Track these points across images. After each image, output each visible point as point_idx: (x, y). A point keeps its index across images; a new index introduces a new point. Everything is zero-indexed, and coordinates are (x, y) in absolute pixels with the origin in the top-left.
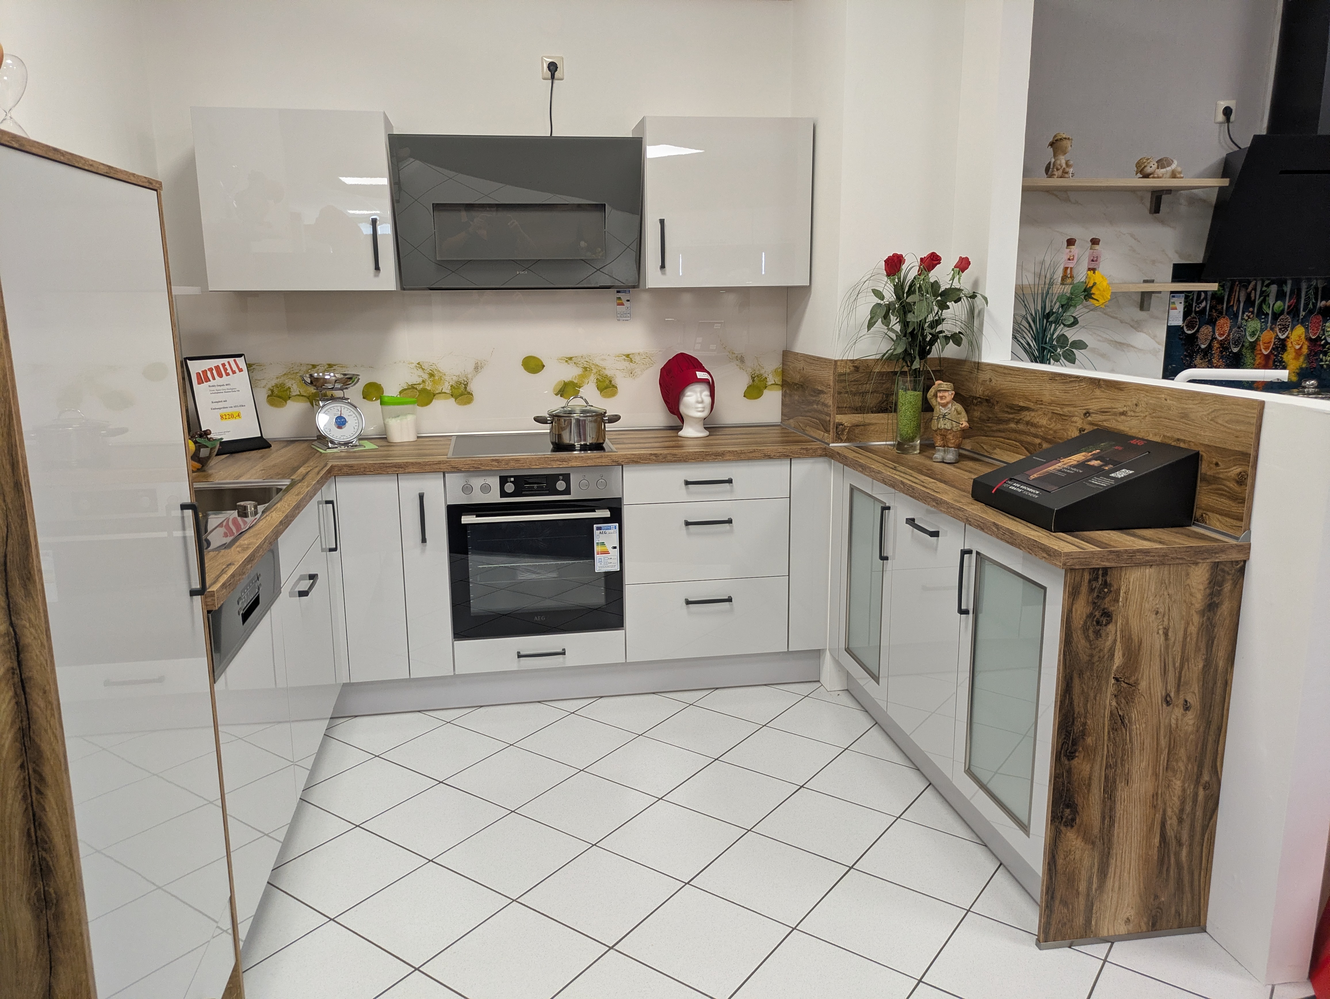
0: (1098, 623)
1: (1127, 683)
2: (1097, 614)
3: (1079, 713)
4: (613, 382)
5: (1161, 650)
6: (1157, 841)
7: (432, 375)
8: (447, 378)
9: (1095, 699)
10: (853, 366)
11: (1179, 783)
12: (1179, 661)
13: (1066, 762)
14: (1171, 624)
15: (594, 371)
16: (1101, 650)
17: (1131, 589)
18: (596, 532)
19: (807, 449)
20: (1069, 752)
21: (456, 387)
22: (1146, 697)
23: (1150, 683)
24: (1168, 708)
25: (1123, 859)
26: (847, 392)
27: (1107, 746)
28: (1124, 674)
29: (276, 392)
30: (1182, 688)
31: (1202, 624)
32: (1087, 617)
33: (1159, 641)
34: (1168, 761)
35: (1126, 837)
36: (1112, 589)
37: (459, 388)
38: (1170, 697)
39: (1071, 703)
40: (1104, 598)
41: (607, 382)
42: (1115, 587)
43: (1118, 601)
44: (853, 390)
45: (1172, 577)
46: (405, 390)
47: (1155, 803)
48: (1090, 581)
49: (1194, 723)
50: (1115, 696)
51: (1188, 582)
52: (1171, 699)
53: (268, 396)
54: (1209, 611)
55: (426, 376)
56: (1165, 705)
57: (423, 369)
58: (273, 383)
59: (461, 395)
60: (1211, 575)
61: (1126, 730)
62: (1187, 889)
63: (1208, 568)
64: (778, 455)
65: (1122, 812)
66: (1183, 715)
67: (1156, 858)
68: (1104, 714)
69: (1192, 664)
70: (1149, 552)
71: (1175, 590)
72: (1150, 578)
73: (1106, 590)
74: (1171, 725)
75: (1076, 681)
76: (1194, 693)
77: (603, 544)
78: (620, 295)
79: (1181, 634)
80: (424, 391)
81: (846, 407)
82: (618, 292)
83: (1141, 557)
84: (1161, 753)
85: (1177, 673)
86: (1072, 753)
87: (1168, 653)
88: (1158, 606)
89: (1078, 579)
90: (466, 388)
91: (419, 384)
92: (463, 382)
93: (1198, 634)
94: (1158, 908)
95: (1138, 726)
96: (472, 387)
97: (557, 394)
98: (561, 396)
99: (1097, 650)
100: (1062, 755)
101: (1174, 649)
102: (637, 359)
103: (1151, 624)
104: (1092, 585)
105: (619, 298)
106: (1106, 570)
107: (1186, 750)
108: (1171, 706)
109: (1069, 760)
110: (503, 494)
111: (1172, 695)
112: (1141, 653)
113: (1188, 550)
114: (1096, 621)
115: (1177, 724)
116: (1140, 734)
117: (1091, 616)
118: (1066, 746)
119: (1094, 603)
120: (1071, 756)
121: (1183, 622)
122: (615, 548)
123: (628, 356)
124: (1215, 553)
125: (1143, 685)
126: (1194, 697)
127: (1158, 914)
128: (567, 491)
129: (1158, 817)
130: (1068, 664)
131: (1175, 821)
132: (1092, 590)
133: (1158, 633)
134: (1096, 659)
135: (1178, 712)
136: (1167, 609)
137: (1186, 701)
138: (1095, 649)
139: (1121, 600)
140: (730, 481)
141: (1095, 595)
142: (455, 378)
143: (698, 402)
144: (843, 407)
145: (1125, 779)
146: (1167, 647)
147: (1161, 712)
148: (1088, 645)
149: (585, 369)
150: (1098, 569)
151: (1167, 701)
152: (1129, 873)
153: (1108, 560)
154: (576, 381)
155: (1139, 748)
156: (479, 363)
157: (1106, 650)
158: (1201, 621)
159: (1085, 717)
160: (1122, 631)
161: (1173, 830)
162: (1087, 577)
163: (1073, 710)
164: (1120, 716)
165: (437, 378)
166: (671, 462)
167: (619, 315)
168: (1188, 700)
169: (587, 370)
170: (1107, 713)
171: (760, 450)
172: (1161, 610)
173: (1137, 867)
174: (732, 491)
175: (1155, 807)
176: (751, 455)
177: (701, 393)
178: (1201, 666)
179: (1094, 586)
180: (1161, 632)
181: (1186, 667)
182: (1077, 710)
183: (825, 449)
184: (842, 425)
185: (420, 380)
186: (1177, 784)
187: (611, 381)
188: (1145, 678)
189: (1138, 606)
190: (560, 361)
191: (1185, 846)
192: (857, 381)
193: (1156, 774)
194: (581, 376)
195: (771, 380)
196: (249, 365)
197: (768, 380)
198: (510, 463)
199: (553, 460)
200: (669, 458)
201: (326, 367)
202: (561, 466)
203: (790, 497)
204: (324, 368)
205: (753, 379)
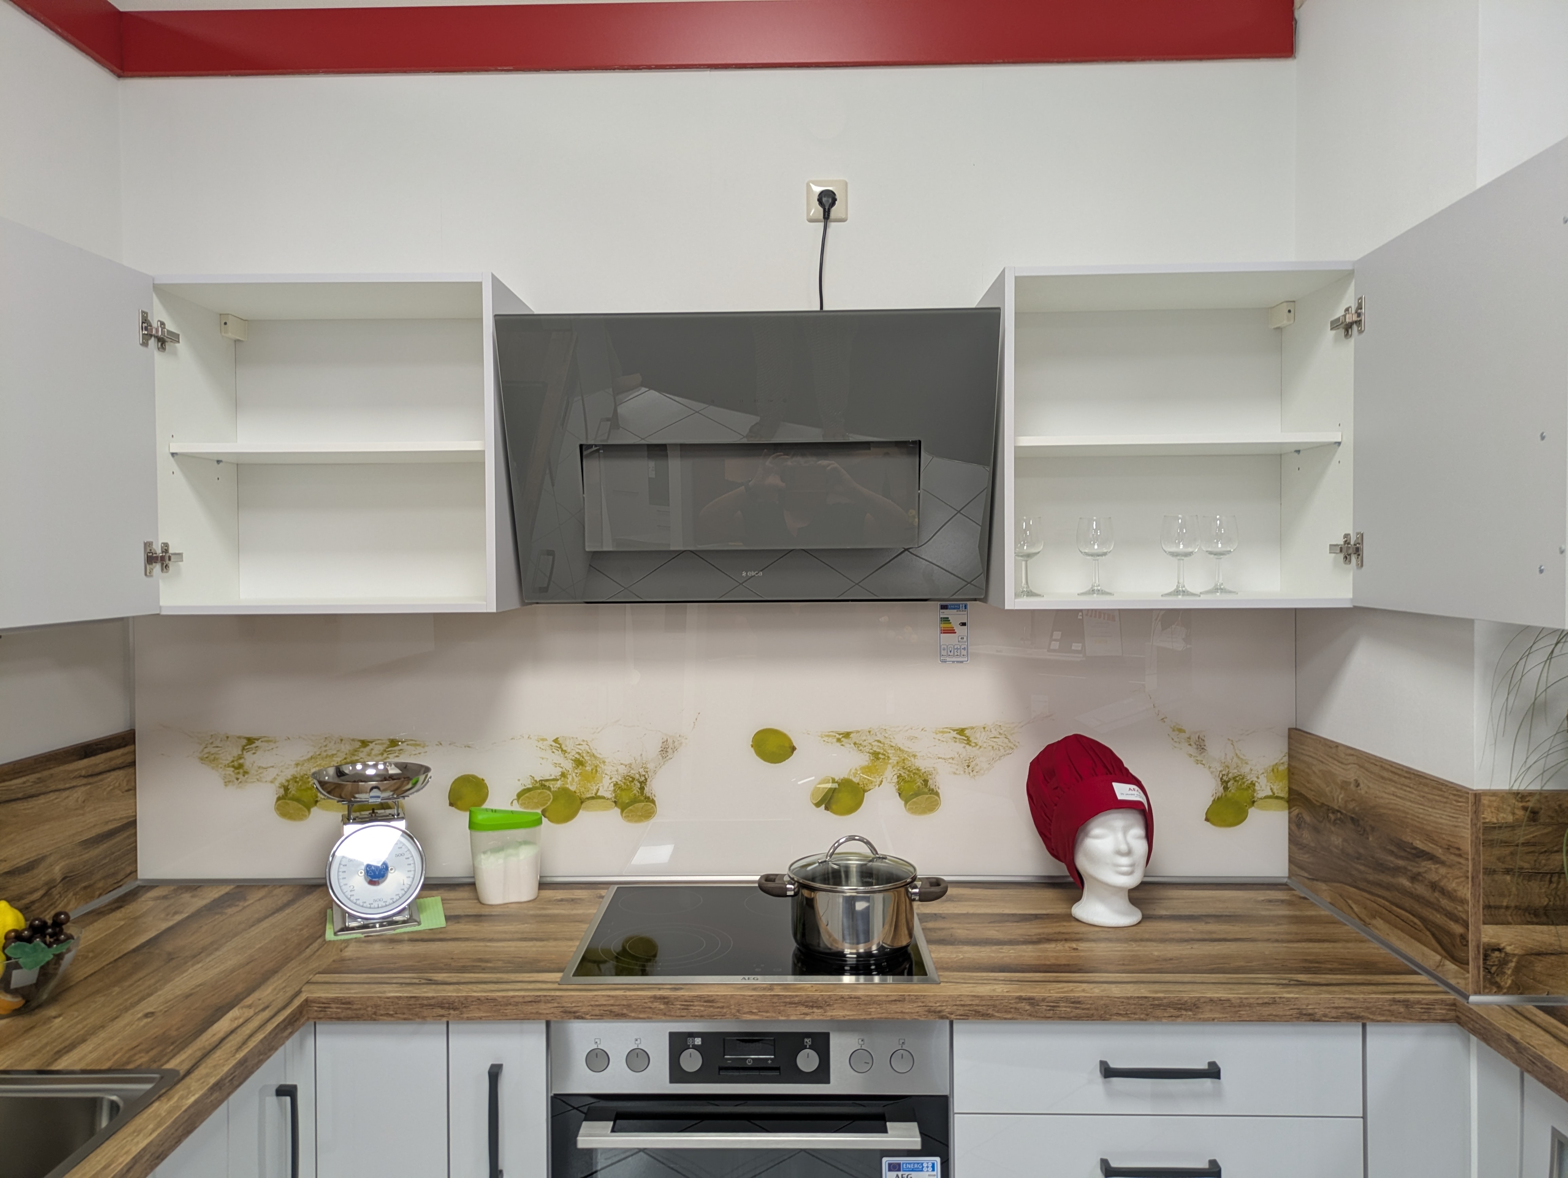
4: (930, 782)
7: (579, 763)
8: (608, 769)
10: (1525, 809)
15: (894, 760)
18: (888, 1174)
19: (1407, 1004)
21: (624, 787)
26: (1508, 871)
29: (293, 790)
37: (629, 789)
41: (919, 782)
44: (1526, 865)
46: (529, 790)
53: (279, 799)
55: (568, 765)
57: (563, 751)
58: (289, 773)
59: (634, 801)
64: (1334, 1013)
78: (946, 613)
80: (565, 793)
81: (1507, 908)
82: (944, 607)
90: (642, 789)
91: (556, 780)
92: (637, 776)
96: (657, 787)
97: (818, 805)
98: (827, 808)
102: (980, 737)
105: (945, 620)
110: (677, 1074)
123: (961, 732)
128: (822, 1074)
140: (1213, 1075)
142: (623, 770)
143: (1120, 853)
144: (1498, 908)
149: (876, 755)
154: (856, 780)
156: (670, 741)
165: (588, 768)
166: (1069, 1019)
167: (944, 653)
169: (878, 759)
171: (1288, 1000)
174: (1218, 1095)
176: (1266, 1011)
177: (1125, 831)
183: (1454, 1005)
184: (1500, 950)
185: (556, 772)
187: (926, 782)
190: (826, 739)
192: (1534, 845)
194: (867, 770)
195: (1263, 788)
196: (250, 741)
197: (1257, 787)
198: (693, 1005)
199: (791, 1003)
200: (1064, 1008)
201: (386, 746)
202: (808, 1018)
203: (1364, 1117)
204: (381, 748)
205: (1225, 784)
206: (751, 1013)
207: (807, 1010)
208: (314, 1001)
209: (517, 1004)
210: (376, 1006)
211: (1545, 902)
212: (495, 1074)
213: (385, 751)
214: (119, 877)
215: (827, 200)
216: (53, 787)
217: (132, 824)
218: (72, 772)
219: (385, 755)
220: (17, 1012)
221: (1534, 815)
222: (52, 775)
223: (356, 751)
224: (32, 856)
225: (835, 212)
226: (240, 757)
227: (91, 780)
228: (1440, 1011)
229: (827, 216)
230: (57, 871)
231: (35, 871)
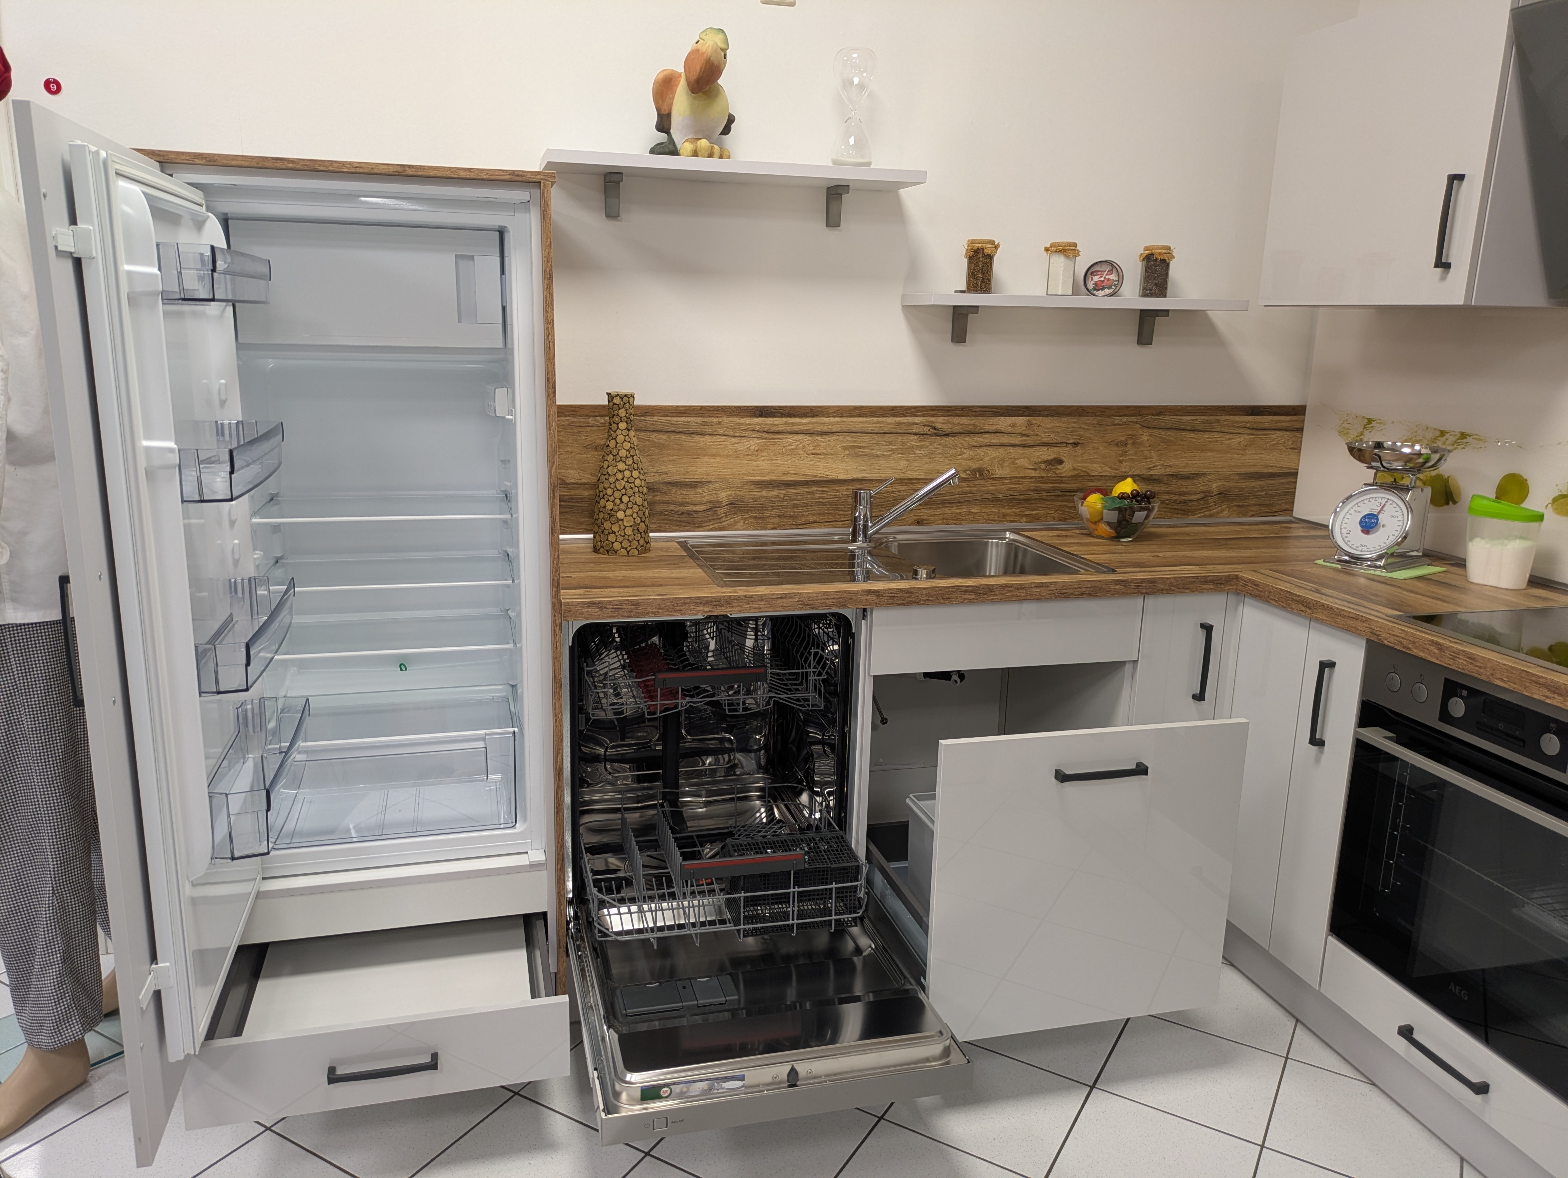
46: (1564, 496)
110: (1445, 716)
128: (1560, 761)
196: (1370, 421)
198: (1458, 658)
199: (1536, 682)
201: (1457, 437)
202: (1548, 701)
204: (1453, 439)
206: (1502, 680)
207: (1548, 694)
208: (1242, 578)
209: (1344, 617)
210: (1270, 592)
212: (1325, 666)
213: (1456, 442)
214: (1274, 509)
216: (1218, 429)
217: (1295, 474)
218: (1237, 422)
219: (1455, 446)
222: (1218, 420)
223: (1435, 439)
224: (1194, 470)
226: (1362, 434)
227: (1254, 432)
230: (1215, 486)
231: (1195, 481)
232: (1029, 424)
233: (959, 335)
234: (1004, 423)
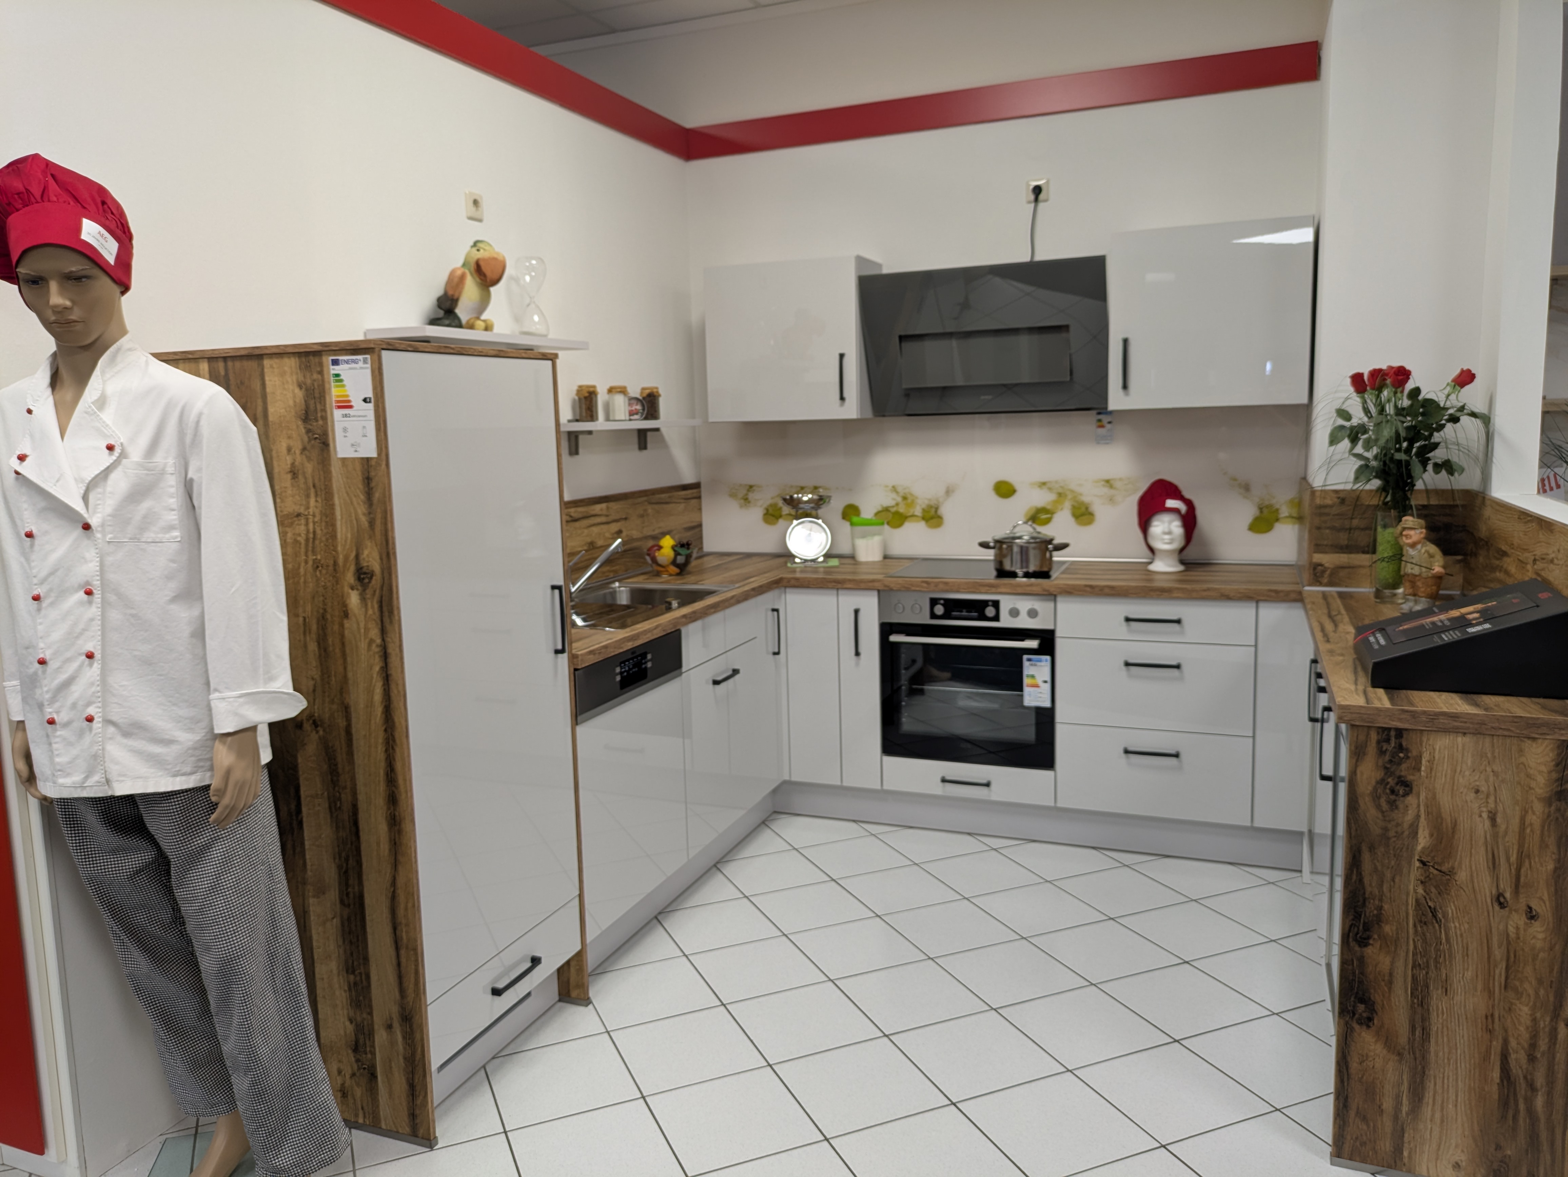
0: (1393, 791)
1: (1437, 869)
2: (1391, 781)
3: (1371, 893)
4: (1090, 509)
5: (1486, 838)
6: (1496, 1075)
7: (905, 498)
8: (919, 501)
9: (1394, 881)
10: (1338, 497)
11: (1526, 1009)
12: (1515, 856)
13: (1357, 948)
14: (1500, 808)
15: (1070, 497)
16: (1398, 825)
17: (1437, 757)
18: (1026, 664)
19: (1277, 592)
20: (1360, 937)
21: (927, 510)
22: (1467, 891)
23: (1472, 876)
24: (1502, 910)
25: (1446, 1086)
26: (1328, 528)
27: (1414, 940)
28: (1433, 858)
29: (771, 511)
30: (1521, 890)
31: (1549, 816)
32: (1377, 783)
33: (1483, 826)
34: (1507, 978)
35: (1449, 1059)
36: (1410, 755)
37: (930, 512)
38: (1504, 898)
39: (1361, 880)
40: (1399, 764)
41: (1084, 509)
42: (1414, 753)
43: (1419, 770)
44: (1337, 525)
45: (1497, 751)
46: (880, 511)
47: (1490, 1027)
48: (1378, 742)
49: (1545, 938)
50: (1422, 882)
51: (1523, 759)
52: (1507, 902)
53: (764, 516)
54: (1559, 800)
55: (899, 499)
56: (1497, 907)
57: (897, 492)
58: (769, 502)
59: (932, 518)
60: (1559, 755)
61: (1440, 926)
62: (1545, 1147)
63: (1552, 746)
64: (1239, 596)
65: (1440, 1026)
66: (1526, 924)
67: (1496, 1097)
68: (1407, 901)
69: (1535, 862)
70: (1458, 717)
71: (1503, 767)
72: (1463, 749)
73: (1401, 755)
74: (1508, 935)
75: (1366, 857)
76: (1541, 899)
77: (1033, 677)
78: (1100, 417)
79: (1515, 823)
80: (897, 513)
81: (1326, 545)
82: (1099, 413)
83: (1446, 721)
84: (1496, 966)
85: (1513, 870)
86: (1365, 939)
87: (1497, 843)
88: (1478, 783)
89: (1362, 737)
90: (936, 512)
91: (893, 507)
92: (934, 505)
93: (1543, 827)
94: (1501, 1161)
95: (1457, 925)
96: (944, 511)
97: (1028, 520)
98: (1032, 522)
99: (1393, 823)
100: (1351, 940)
101: (1507, 839)
102: (1118, 484)
103: (1469, 804)
104: (1382, 747)
105: (1100, 421)
106: (1400, 732)
107: (1535, 969)
108: (1507, 909)
109: (1360, 946)
110: (933, 616)
111: (1508, 895)
112: (1456, 837)
113: (1516, 720)
114: (1390, 789)
115: (1517, 934)
116: (1461, 935)
117: (1382, 782)
118: (1356, 929)
119: (1386, 768)
120: (1364, 942)
121: (1517, 808)
122: (1045, 682)
123: (1108, 481)
124: (1560, 729)
125: (1462, 876)
126: (1543, 904)
127: (1502, 1169)
128: (996, 618)
129: (1497, 1045)
130: (1353, 833)
131: (1522, 1057)
132: (1382, 752)
133: (1480, 816)
134: (1392, 833)
135: (1518, 919)
136: (1492, 788)
137: (1530, 908)
138: (1389, 821)
139: (1423, 768)
140: (1178, 621)
141: (1387, 758)
142: (927, 502)
143: (1165, 533)
144: (1322, 545)
145: (1442, 987)
146: (1495, 836)
147: (1491, 914)
148: (1380, 816)
150: (1389, 729)
151: (1500, 901)
152: (1456, 1106)
153: (1400, 720)
154: (1049, 507)
155: (1460, 952)
156: (951, 487)
157: (1406, 826)
158: (1547, 811)
159: (1381, 900)
160: (1427, 806)
161: (1521, 1067)
162: (1374, 736)
163: (1364, 888)
164: (1430, 907)
165: (909, 501)
166: (1109, 595)
167: (1098, 438)
168: (1534, 907)
169: (1061, 496)
170: (1411, 901)
172: (1484, 789)
173: (1467, 1102)
174: (1181, 633)
175: (1490, 1031)
176: (1204, 594)
178: (1551, 866)
179: (1384, 749)
180: (1485, 815)
181: (1527, 863)
182: (1368, 889)
183: (1297, 593)
184: (1322, 566)
185: (893, 503)
186: (1524, 1011)
187: (1087, 508)
188: (1463, 867)
189: (1448, 780)
190: (1033, 486)
191: (1540, 1093)
192: (1342, 515)
193: (1490, 991)
194: (1055, 502)
195: (1285, 511)
196: (751, 487)
197: (1280, 511)
198: (939, 585)
199: (982, 585)
200: (1106, 590)
201: (812, 489)
202: (989, 592)
203: (1256, 646)
204: (810, 487)
205: (1261, 509)
206: (964, 589)
207: (989, 588)
208: (784, 578)
209: (865, 582)
210: (809, 581)
211: (1346, 542)
212: (857, 612)
214: (699, 547)
215: (1037, 190)
216: (673, 501)
217: (700, 526)
220: (678, 574)
221: (1343, 501)
223: (799, 489)
225: (1042, 196)
226: (747, 494)
227: (687, 501)
228: (1293, 596)
229: (1036, 200)
232: (608, 508)
233: (574, 450)
234: (598, 508)
